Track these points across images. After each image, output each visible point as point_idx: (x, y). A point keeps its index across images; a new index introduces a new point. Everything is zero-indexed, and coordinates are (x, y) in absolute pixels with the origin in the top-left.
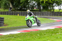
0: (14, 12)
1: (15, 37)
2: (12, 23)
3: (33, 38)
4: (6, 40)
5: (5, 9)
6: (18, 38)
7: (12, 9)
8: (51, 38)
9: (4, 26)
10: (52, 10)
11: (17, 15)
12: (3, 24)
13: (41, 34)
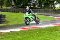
0: (16, 9)
1: (15, 35)
2: (13, 20)
3: (32, 35)
4: (6, 38)
5: (7, 7)
6: (18, 36)
7: (14, 7)
8: (50, 36)
9: (6, 23)
10: (53, 8)
11: (19, 13)
12: (5, 21)
13: (40, 32)
